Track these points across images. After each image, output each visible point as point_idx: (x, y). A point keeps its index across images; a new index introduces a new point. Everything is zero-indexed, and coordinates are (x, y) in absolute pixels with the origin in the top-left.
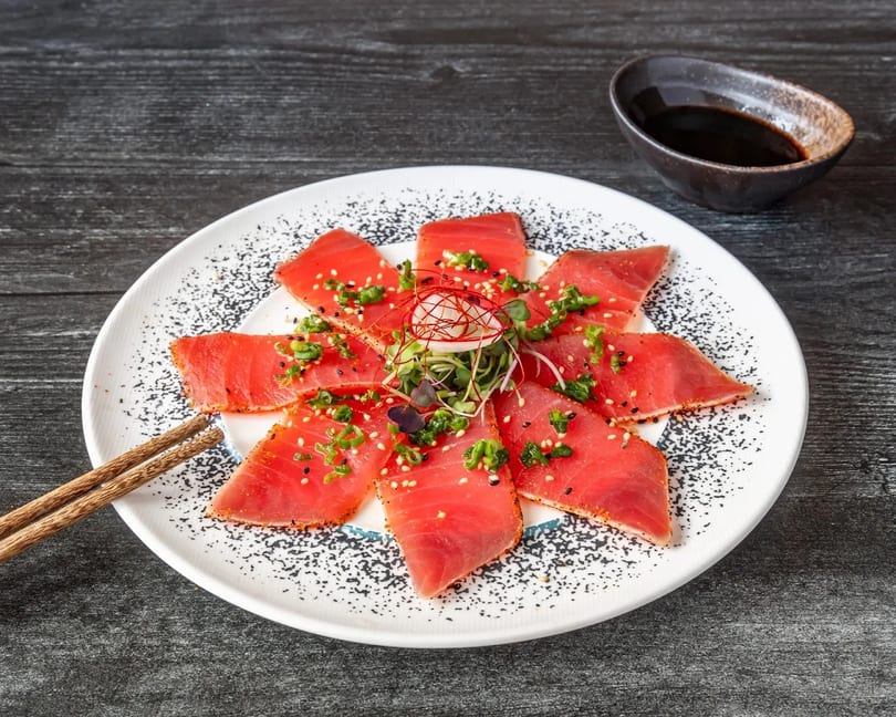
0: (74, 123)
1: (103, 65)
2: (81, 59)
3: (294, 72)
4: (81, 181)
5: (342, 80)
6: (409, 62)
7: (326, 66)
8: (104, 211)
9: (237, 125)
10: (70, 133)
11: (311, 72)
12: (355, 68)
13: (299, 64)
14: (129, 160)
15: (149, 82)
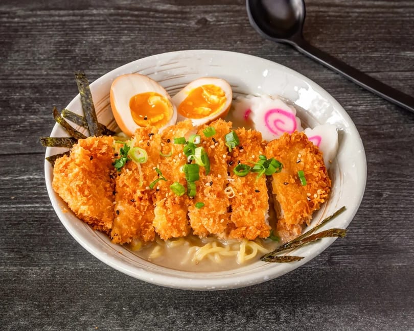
0: (18, 54)
1: (30, 20)
2: (19, 17)
3: (127, 22)
4: (23, 87)
5: (151, 26)
6: (184, 16)
7: (142, 19)
8: (36, 105)
9: (100, 53)
10: (16, 60)
11: (135, 22)
12: (157, 20)
13: (129, 18)
14: (47, 75)
15: (54, 29)
